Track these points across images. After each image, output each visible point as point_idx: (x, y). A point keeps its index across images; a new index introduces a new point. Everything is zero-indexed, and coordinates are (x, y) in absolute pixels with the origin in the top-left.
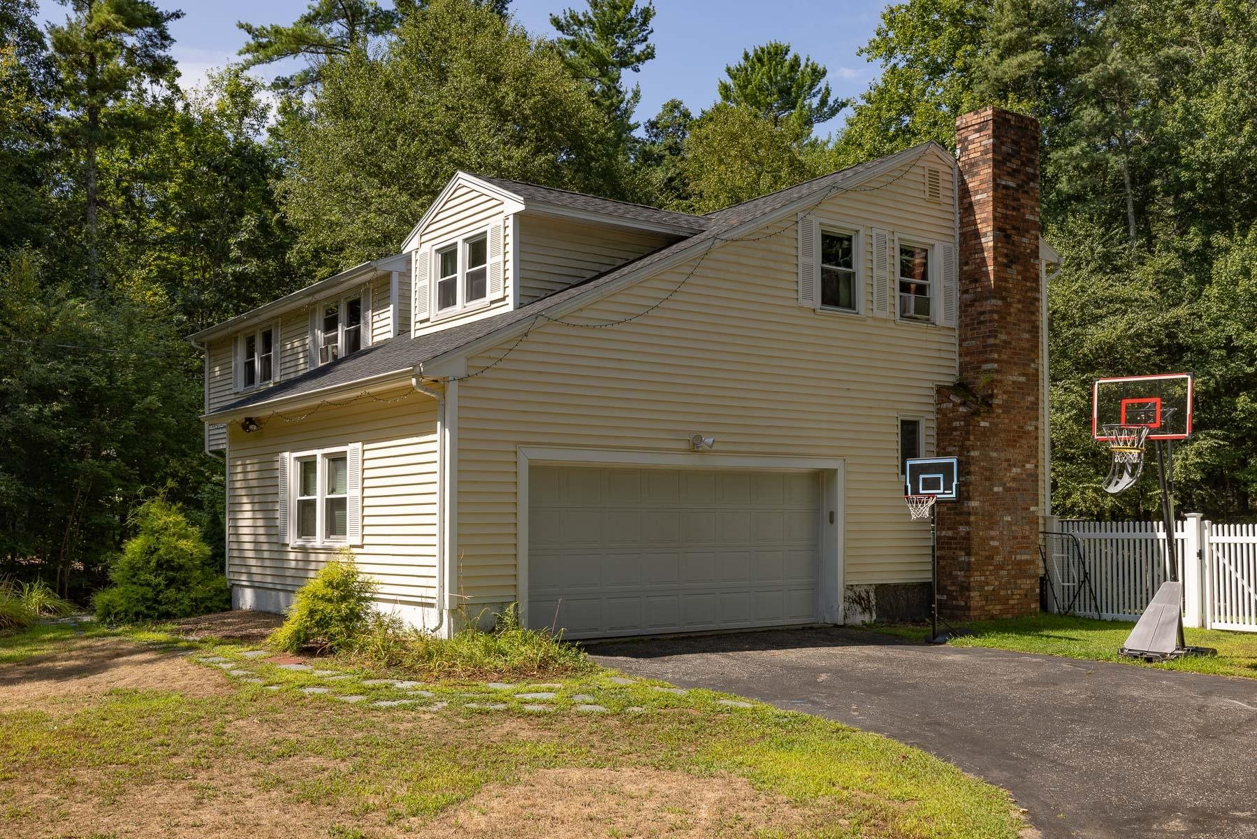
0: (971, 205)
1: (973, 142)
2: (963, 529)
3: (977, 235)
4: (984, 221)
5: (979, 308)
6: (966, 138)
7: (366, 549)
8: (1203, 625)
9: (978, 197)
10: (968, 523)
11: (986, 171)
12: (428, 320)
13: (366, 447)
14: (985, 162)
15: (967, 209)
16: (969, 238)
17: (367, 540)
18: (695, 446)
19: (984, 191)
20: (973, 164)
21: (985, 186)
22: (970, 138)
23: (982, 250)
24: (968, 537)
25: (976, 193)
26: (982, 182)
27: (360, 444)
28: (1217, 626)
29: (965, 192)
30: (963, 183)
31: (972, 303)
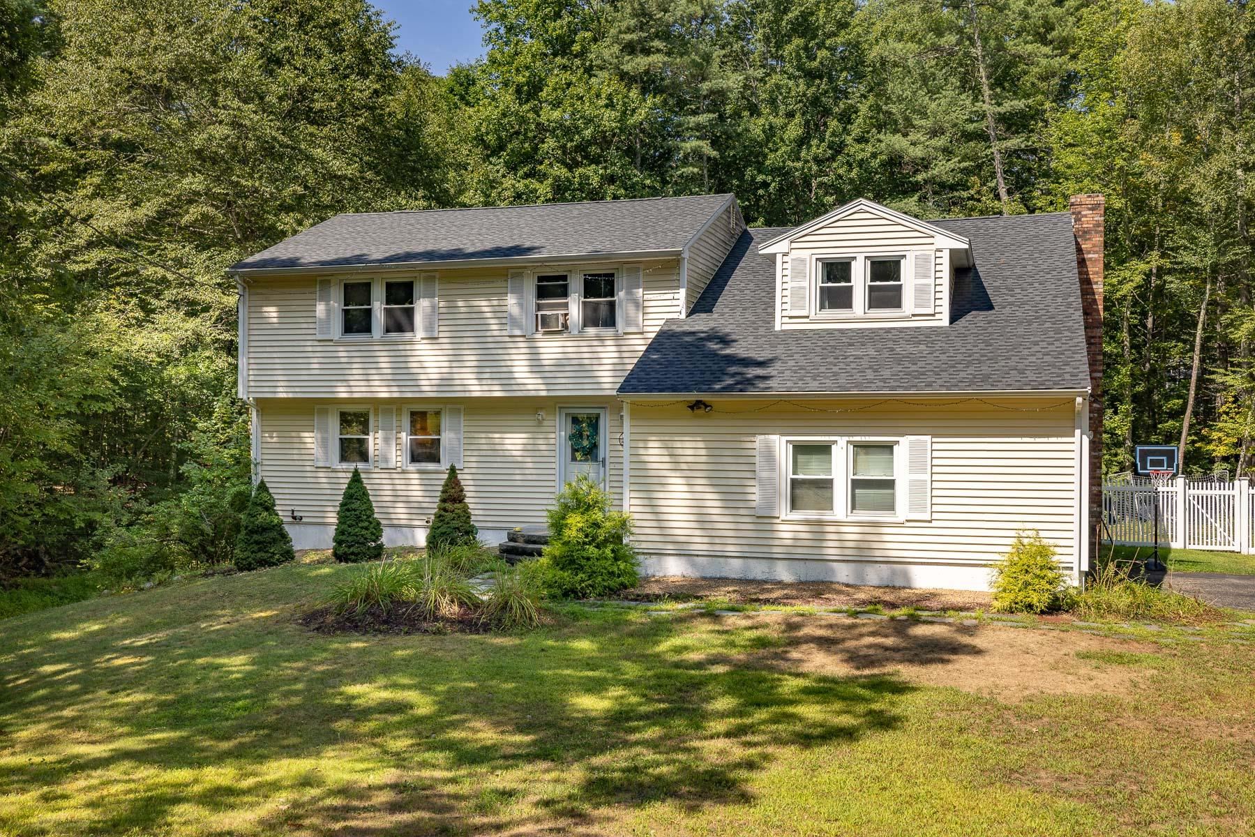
0: (1085, 260)
1: (1085, 216)
3: (1089, 282)
6: (1080, 213)
7: (934, 524)
8: (1184, 546)
9: (1090, 256)
11: (1098, 239)
12: (808, 317)
13: (934, 440)
14: (1097, 232)
19: (1095, 252)
20: (1086, 232)
21: (1097, 249)
22: (1083, 213)
23: (1094, 294)
25: (1089, 253)
26: (1094, 246)
27: (928, 438)
29: (1079, 250)
30: (1077, 244)
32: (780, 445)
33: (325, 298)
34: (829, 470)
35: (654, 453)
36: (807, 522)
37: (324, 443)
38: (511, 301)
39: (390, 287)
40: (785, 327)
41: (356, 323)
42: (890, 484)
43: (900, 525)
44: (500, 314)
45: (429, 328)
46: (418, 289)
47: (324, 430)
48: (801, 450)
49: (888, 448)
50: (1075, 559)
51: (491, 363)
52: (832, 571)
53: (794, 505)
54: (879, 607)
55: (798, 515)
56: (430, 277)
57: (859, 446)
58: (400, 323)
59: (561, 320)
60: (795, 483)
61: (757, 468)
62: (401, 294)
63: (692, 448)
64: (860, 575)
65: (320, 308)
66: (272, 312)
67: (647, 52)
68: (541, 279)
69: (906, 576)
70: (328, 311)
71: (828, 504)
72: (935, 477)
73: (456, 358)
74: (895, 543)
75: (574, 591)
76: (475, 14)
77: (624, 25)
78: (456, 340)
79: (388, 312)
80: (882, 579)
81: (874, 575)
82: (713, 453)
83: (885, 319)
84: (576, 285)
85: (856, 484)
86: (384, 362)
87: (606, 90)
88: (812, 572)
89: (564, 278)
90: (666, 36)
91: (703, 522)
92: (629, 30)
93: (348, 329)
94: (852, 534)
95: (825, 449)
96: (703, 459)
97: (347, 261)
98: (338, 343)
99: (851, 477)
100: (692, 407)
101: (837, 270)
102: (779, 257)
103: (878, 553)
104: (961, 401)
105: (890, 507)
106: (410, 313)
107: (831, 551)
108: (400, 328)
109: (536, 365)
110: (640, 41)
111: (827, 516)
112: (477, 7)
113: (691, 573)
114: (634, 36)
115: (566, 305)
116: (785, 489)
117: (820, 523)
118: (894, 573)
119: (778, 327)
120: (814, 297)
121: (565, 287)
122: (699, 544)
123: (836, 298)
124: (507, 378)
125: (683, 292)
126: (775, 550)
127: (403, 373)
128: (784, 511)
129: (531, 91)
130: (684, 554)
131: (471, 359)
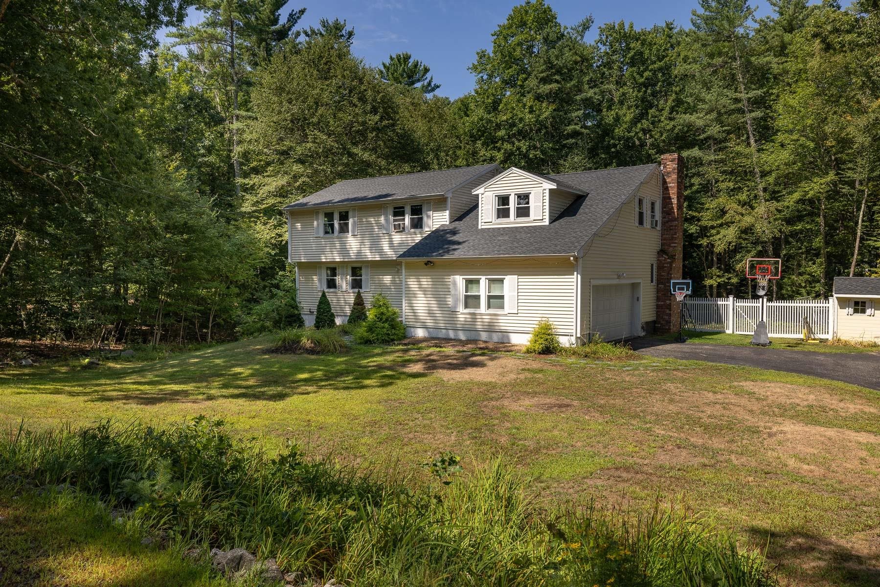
0: (667, 187)
1: (669, 165)
2: (668, 302)
3: (670, 198)
4: (673, 194)
5: (670, 224)
7: (519, 315)
8: (733, 332)
9: (671, 185)
10: (670, 300)
11: (675, 176)
12: (492, 222)
13: (518, 277)
14: (674, 173)
15: (666, 188)
16: (666, 199)
17: (519, 311)
18: (619, 277)
19: (673, 183)
20: (669, 173)
21: (674, 181)
22: (667, 163)
23: (672, 204)
24: (670, 304)
25: (670, 183)
26: (672, 180)
28: (738, 333)
29: (665, 182)
30: (664, 179)
31: (667, 222)
32: (459, 280)
33: (317, 220)
34: (479, 291)
35: (413, 283)
36: (470, 314)
37: (320, 280)
38: (382, 219)
39: (340, 213)
40: (483, 227)
41: (329, 229)
42: (502, 297)
43: (505, 315)
44: (378, 223)
45: (353, 231)
46: (350, 214)
47: (320, 275)
48: (469, 282)
49: (501, 281)
50: (574, 331)
51: (375, 246)
52: (479, 335)
53: (466, 306)
54: (486, 351)
55: (467, 311)
56: (354, 209)
57: (490, 280)
58: (344, 229)
59: (402, 226)
60: (467, 297)
61: (451, 290)
62: (344, 217)
63: (426, 282)
64: (491, 338)
65: (315, 223)
66: (299, 225)
67: (551, 82)
68: (395, 208)
69: (508, 338)
70: (318, 225)
71: (478, 306)
72: (519, 294)
73: (362, 243)
74: (504, 323)
75: (370, 341)
76: (470, 70)
77: (540, 69)
78: (363, 236)
79: (340, 224)
80: (499, 339)
81: (496, 337)
82: (434, 284)
83: (523, 222)
84: (408, 209)
85: (490, 297)
86: (338, 245)
87: (529, 104)
88: (472, 336)
89: (403, 208)
90: (559, 72)
91: (430, 313)
92: (542, 72)
93: (326, 233)
94: (487, 319)
95: (477, 282)
96: (430, 286)
97: (324, 203)
98: (323, 238)
99: (487, 294)
100: (426, 264)
101: (504, 200)
102: (480, 195)
103: (497, 328)
104: (526, 260)
105: (502, 307)
106: (347, 224)
107: (479, 327)
108: (344, 232)
109: (391, 244)
110: (547, 76)
111: (478, 311)
112: (471, 66)
113: (427, 335)
114: (544, 75)
115: (404, 220)
116: (462, 298)
117: (474, 314)
118: (503, 336)
119: (480, 227)
120: (494, 213)
121: (404, 211)
122: (430, 323)
123: (503, 213)
124: (381, 251)
125: (448, 212)
126: (458, 326)
127: (344, 251)
128: (461, 309)
129: (494, 107)
130: (425, 327)
131: (367, 243)
